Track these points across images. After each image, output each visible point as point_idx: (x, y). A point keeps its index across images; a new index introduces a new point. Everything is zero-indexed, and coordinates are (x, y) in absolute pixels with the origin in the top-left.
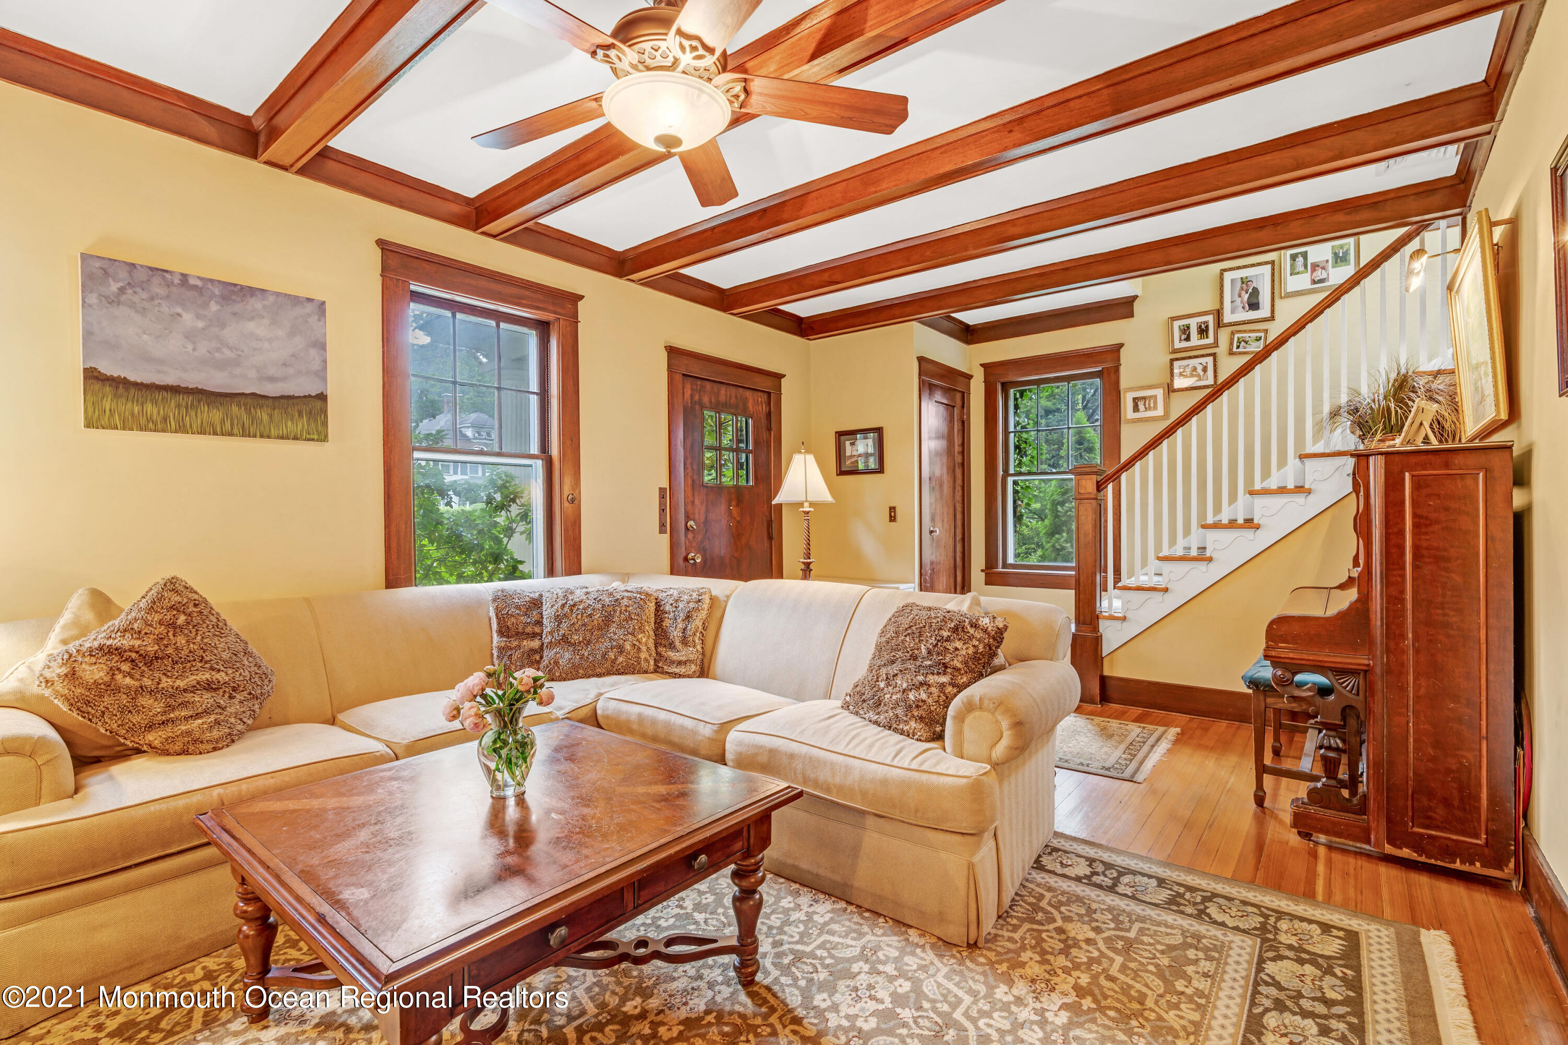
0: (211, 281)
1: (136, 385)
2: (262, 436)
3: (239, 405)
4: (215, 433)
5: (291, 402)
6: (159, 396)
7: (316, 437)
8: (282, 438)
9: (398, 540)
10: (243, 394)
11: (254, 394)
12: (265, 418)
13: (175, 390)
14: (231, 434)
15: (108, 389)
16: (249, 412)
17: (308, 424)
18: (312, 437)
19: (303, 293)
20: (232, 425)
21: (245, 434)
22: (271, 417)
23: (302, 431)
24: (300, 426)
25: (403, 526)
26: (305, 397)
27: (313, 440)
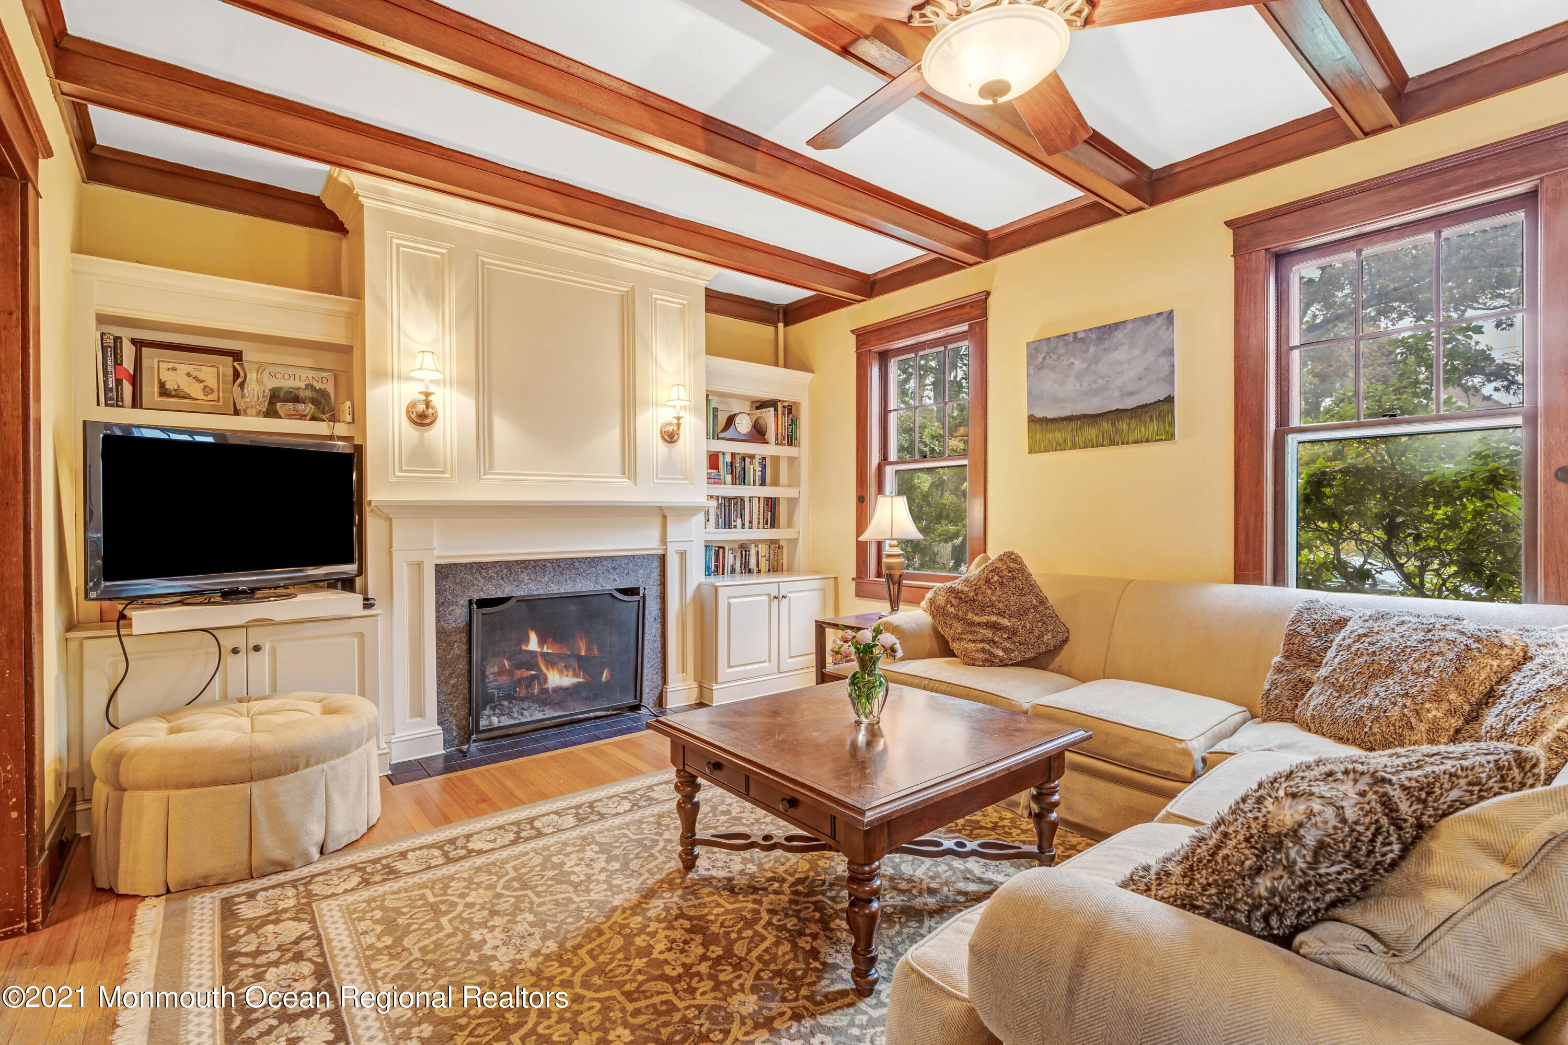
0: (1091, 329)
1: (1053, 420)
2: (1123, 444)
3: (1108, 422)
4: (1093, 446)
5: (1144, 410)
6: (1062, 425)
7: (1164, 437)
8: (1137, 442)
9: (1247, 534)
10: (1110, 412)
11: (1118, 410)
12: (1125, 427)
13: (1070, 419)
14: (1102, 445)
15: (1038, 426)
16: (1114, 425)
17: (1158, 426)
18: (1160, 437)
19: (1152, 311)
20: (1103, 437)
21: (1112, 443)
22: (1129, 425)
23: (1152, 434)
24: (1151, 429)
25: (1252, 519)
26: (1155, 403)
27: (1161, 440)
